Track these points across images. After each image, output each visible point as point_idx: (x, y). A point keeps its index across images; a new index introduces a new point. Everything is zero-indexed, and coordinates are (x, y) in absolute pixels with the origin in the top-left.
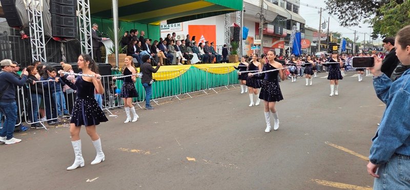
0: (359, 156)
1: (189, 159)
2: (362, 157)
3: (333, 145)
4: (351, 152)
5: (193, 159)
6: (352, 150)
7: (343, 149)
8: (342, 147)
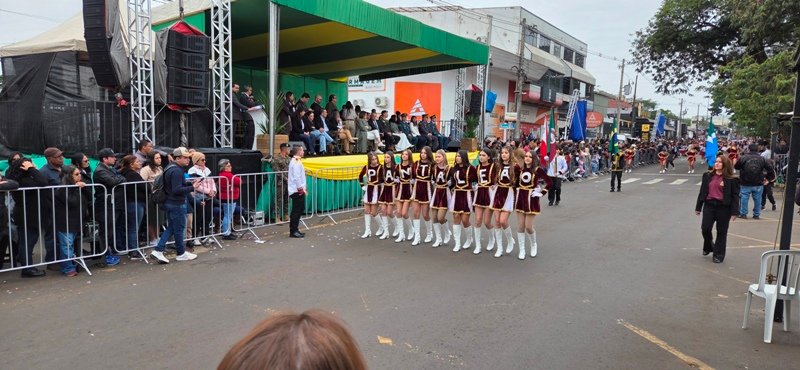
0: (676, 353)
1: (383, 341)
2: (681, 356)
3: (631, 327)
4: (662, 344)
5: (388, 341)
6: (664, 340)
7: (649, 337)
8: (646, 333)
